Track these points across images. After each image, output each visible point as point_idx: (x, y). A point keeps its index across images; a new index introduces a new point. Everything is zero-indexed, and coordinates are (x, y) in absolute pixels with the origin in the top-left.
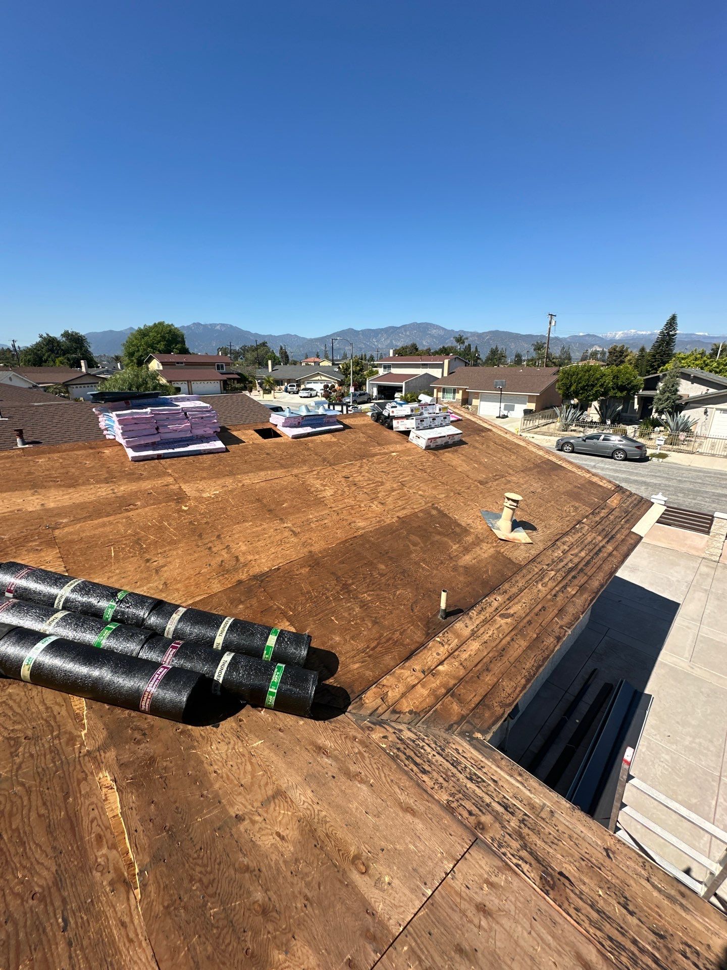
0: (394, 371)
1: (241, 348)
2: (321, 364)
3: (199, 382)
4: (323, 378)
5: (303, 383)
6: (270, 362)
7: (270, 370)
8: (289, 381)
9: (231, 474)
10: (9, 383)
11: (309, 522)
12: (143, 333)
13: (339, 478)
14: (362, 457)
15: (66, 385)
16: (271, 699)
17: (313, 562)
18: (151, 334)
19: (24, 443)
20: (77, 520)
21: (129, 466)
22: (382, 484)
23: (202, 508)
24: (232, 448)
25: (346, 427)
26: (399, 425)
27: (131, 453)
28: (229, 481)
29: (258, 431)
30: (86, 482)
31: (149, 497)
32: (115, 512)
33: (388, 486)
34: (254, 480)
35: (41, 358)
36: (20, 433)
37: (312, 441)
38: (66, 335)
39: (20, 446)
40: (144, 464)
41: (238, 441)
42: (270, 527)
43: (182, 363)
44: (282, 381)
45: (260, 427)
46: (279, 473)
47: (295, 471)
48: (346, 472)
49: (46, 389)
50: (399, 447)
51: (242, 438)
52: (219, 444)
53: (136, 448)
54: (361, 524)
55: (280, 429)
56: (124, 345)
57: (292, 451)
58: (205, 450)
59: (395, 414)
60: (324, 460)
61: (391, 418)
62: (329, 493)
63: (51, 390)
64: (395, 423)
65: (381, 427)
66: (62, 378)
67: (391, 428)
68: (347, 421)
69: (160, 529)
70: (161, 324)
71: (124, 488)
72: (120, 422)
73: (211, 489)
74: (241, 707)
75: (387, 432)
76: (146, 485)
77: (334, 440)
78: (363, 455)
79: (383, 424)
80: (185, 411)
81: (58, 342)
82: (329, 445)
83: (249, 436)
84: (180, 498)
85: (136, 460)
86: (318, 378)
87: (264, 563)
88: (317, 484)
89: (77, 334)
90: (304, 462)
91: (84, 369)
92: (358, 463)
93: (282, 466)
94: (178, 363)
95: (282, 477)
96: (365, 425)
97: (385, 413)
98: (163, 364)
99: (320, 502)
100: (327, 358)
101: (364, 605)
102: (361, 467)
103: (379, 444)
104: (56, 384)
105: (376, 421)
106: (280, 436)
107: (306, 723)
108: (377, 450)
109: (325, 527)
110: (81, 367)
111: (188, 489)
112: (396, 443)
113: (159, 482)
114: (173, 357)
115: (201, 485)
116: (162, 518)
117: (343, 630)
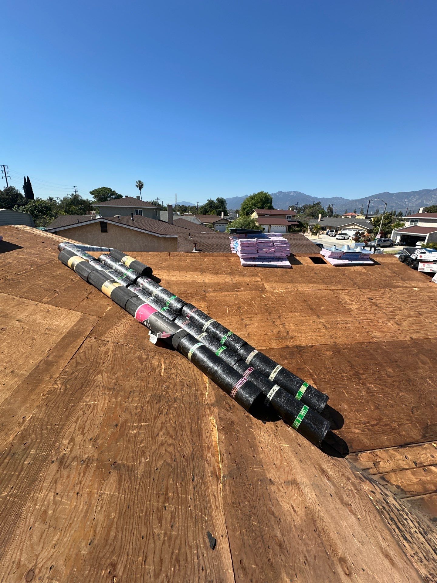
0: (420, 224)
1: (303, 206)
2: (356, 218)
3: (275, 226)
4: (356, 227)
5: (341, 230)
6: (320, 215)
7: (319, 220)
8: (330, 228)
9: (292, 282)
10: (193, 222)
11: (337, 323)
12: (252, 198)
13: (364, 298)
14: (385, 287)
15: (214, 224)
16: (297, 424)
17: (336, 349)
18: (256, 198)
19: (196, 250)
20: (215, 291)
21: (241, 268)
22: (400, 309)
23: (273, 298)
24: (294, 266)
25: (376, 263)
26: (423, 267)
27: (243, 262)
28: (290, 286)
29: (311, 258)
30: (221, 273)
31: (248, 287)
32: (232, 290)
33: (405, 312)
34: (305, 288)
35: (206, 211)
36: (195, 246)
37: (347, 270)
38: (218, 199)
39: (194, 251)
40: (248, 269)
41: (299, 263)
42: (311, 319)
43: (268, 214)
44: (325, 228)
45: (313, 256)
46: (321, 287)
47: (333, 288)
48: (371, 295)
49: (206, 225)
50: (420, 284)
51: (302, 261)
52: (287, 263)
53: (245, 259)
54: (377, 334)
55: (327, 259)
56: (242, 204)
57: (332, 274)
58: (279, 266)
59: (423, 258)
60: (355, 284)
61: (417, 261)
62: (354, 307)
63: (207, 226)
64: (421, 265)
65: (406, 267)
66: (213, 220)
67: (416, 268)
68: (377, 259)
69: (250, 304)
70: (262, 192)
71: (237, 279)
72: (241, 245)
73: (279, 289)
74: (278, 419)
75: (411, 272)
76: (247, 280)
77: (364, 271)
78: (386, 286)
79: (408, 265)
80: (273, 242)
81: (214, 203)
82: (360, 274)
83: (306, 261)
84: (263, 290)
85: (244, 265)
86: (353, 227)
87: (303, 340)
88: (347, 299)
89: (222, 199)
90: (340, 282)
91: (222, 216)
92: (382, 291)
93: (324, 283)
94: (266, 214)
95: (323, 290)
96: (392, 264)
97: (413, 257)
98: (259, 215)
99: (347, 311)
100: (362, 213)
101: (369, 391)
102: (384, 293)
103: (402, 279)
104: (210, 223)
105: (403, 262)
106: (326, 264)
107: (315, 449)
108: (400, 283)
109: (348, 329)
110: (221, 215)
111: (267, 286)
112: (419, 281)
113: (253, 279)
114: (265, 211)
115: (274, 285)
116: (252, 299)
117: (351, 403)
